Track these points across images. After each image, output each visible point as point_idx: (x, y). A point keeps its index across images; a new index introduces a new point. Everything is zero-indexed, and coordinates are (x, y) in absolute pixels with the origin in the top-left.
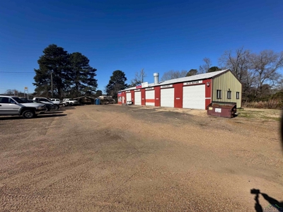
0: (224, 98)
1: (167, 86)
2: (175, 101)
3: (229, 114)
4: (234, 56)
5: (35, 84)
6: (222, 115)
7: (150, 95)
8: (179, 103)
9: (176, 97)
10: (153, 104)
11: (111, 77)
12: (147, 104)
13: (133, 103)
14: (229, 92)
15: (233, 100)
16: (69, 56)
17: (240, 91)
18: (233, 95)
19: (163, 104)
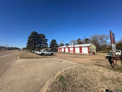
0: (92, 51)
1: (77, 47)
2: (80, 51)
3: (93, 54)
4: (93, 36)
5: (27, 45)
6: (92, 54)
7: (72, 49)
8: (81, 52)
9: (80, 50)
10: (73, 52)
11: (51, 42)
12: (70, 52)
13: (65, 51)
14: (93, 49)
15: (94, 51)
16: (39, 35)
17: (95, 48)
18: (94, 50)
19: (76, 52)
